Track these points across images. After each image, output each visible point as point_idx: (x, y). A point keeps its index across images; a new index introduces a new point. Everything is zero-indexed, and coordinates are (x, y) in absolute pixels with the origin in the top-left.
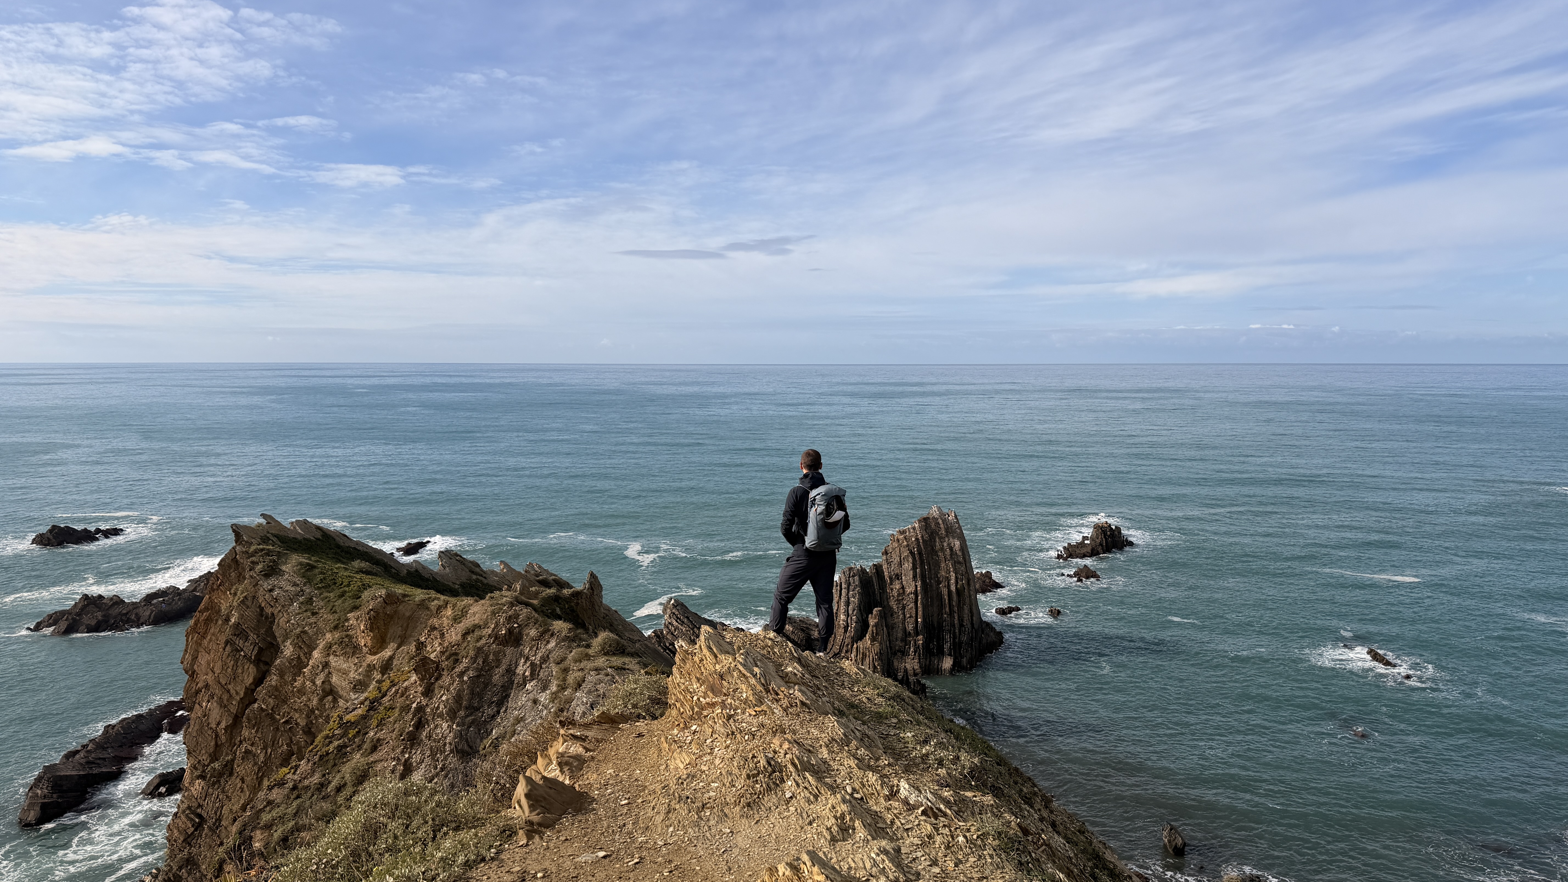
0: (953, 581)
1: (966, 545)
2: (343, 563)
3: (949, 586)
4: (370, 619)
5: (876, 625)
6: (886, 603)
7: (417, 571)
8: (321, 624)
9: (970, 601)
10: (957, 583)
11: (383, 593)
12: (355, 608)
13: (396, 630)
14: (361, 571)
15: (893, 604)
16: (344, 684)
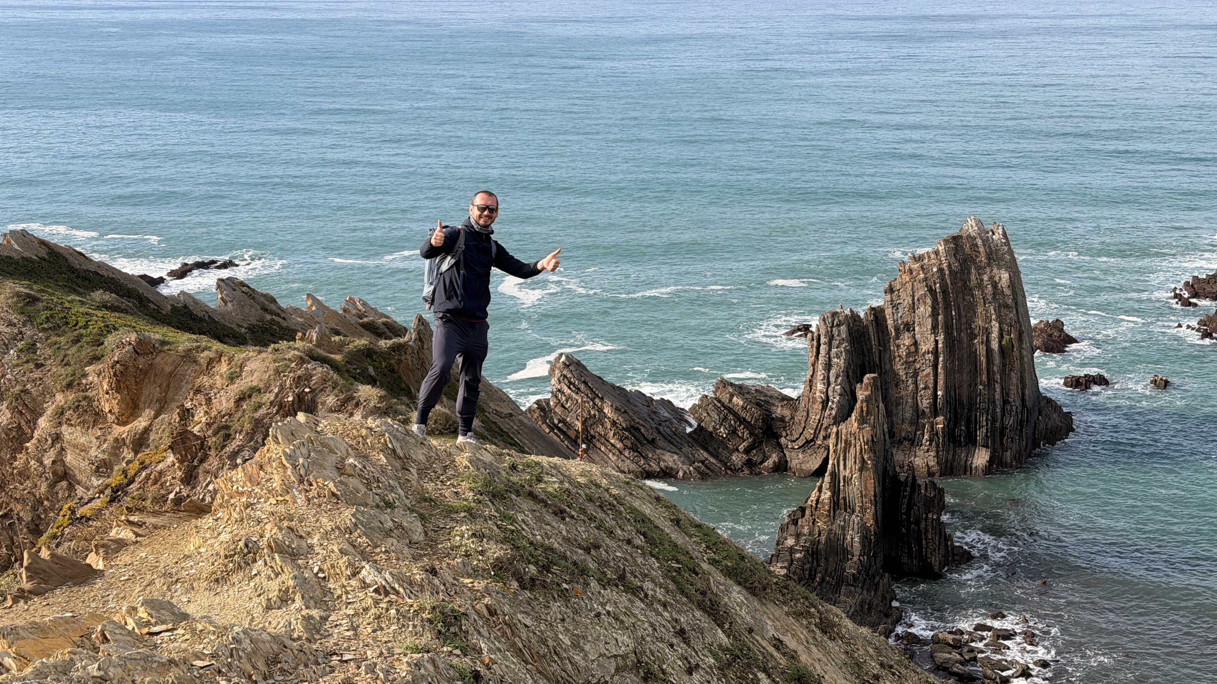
0: (995, 335)
1: (1020, 279)
2: (79, 294)
3: (988, 342)
4: (115, 375)
5: (868, 400)
6: (888, 367)
7: (185, 307)
8: (48, 381)
9: (1022, 365)
10: (1001, 337)
11: (133, 339)
12: (96, 359)
13: (151, 391)
14: (104, 306)
15: (899, 367)
16: (84, 465)
